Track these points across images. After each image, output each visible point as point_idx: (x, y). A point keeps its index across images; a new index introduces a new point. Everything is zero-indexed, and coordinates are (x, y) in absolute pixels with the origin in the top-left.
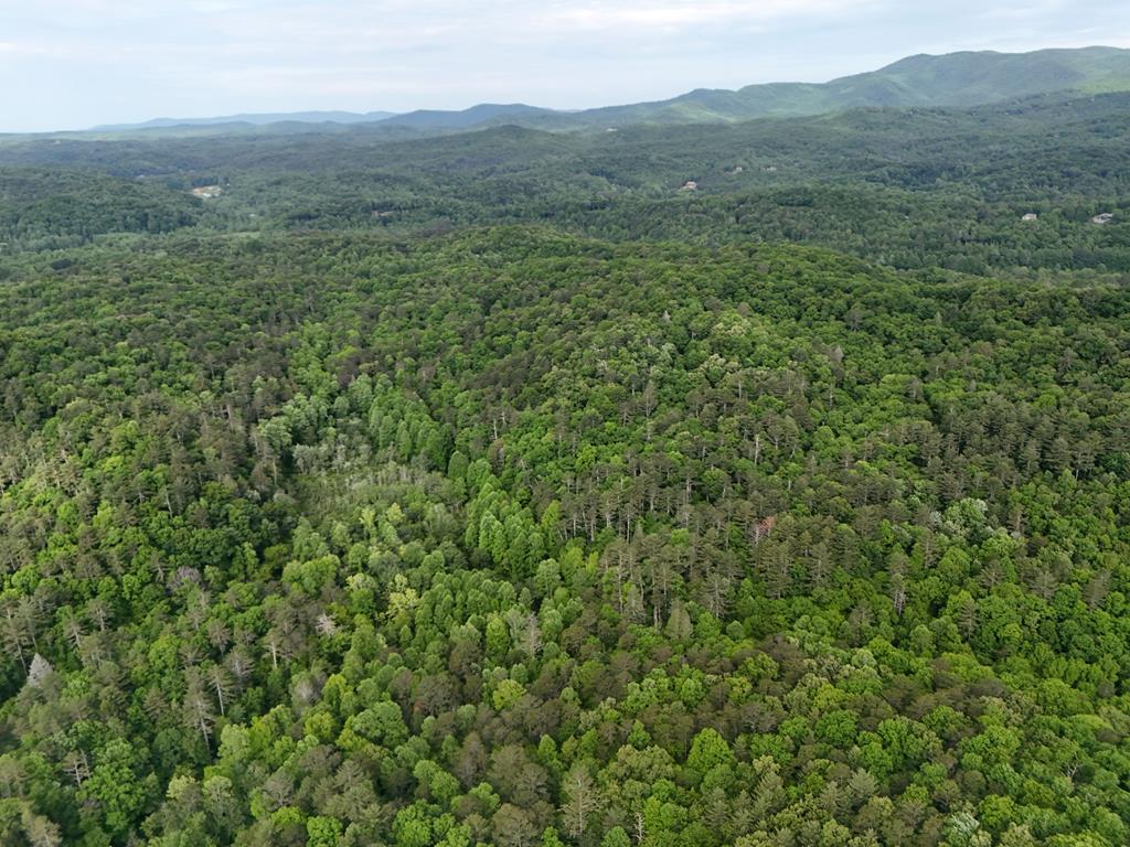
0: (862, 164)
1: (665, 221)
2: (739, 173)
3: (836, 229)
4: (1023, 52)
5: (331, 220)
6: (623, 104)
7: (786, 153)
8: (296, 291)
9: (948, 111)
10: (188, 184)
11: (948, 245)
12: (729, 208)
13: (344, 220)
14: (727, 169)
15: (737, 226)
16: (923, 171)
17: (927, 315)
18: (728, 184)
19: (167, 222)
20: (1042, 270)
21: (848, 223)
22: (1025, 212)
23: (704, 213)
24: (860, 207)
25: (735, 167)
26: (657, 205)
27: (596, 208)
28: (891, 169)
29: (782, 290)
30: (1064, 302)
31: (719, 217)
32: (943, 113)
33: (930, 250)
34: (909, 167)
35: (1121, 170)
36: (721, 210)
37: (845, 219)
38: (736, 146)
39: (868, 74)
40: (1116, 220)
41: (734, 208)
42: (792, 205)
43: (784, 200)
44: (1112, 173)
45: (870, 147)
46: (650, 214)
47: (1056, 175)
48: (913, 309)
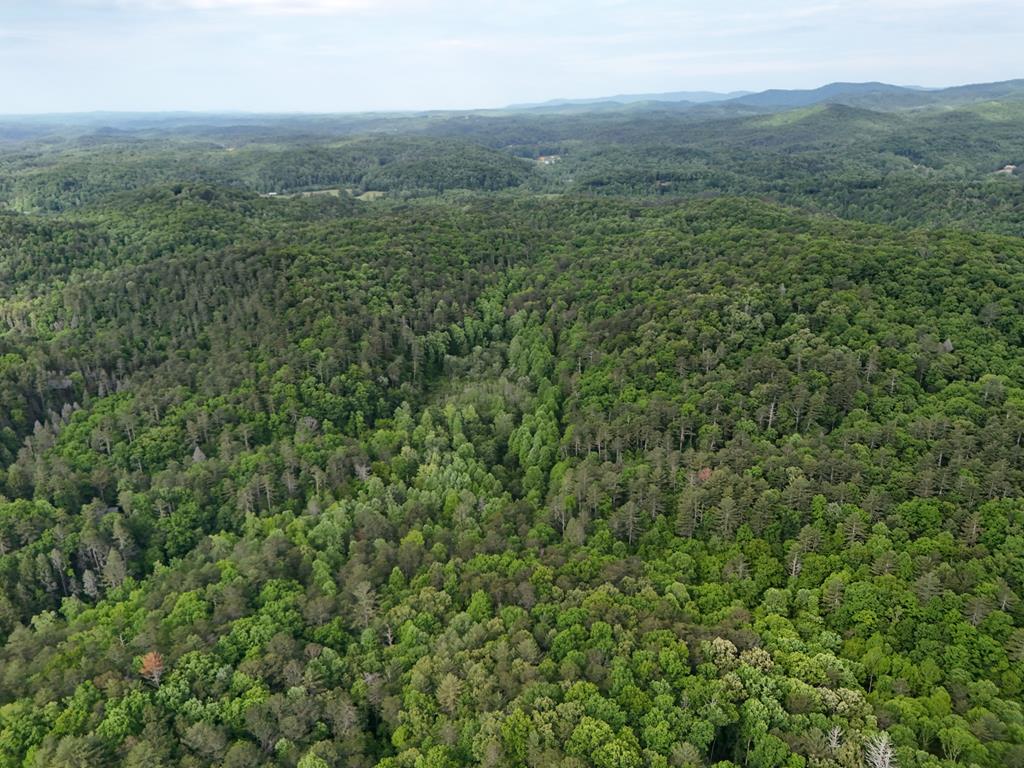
5: (618, 186)
8: (522, 241)
10: (537, 153)
13: (628, 188)
19: (498, 183)
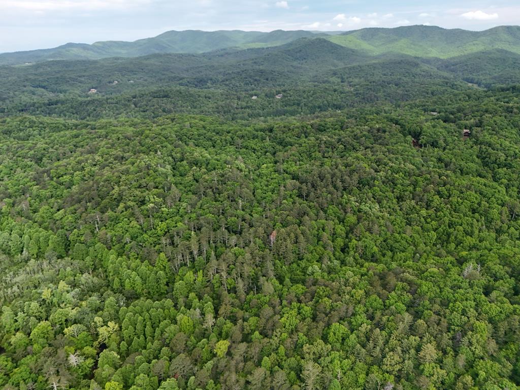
0: (175, 78)
1: (98, 109)
2: (117, 84)
3: (184, 107)
4: (212, 31)
6: (28, 50)
7: (135, 74)
9: (195, 55)
11: (232, 111)
12: (129, 101)
14: (110, 82)
15: (136, 109)
16: (201, 81)
17: (263, 139)
18: (113, 90)
20: (268, 118)
21: (188, 104)
22: (252, 96)
23: (117, 103)
24: (190, 97)
25: (114, 81)
26: (89, 101)
27: (53, 105)
28: (188, 80)
29: (202, 135)
30: (306, 127)
31: (125, 105)
32: (194, 56)
33: (226, 114)
34: (195, 79)
35: (272, 78)
36: (124, 101)
37: (186, 102)
38: (110, 71)
39: (153, 38)
40: (284, 96)
41: (131, 100)
42: (160, 97)
43: (155, 95)
44: (270, 79)
45: (172, 70)
46: (87, 105)
47: (252, 81)
48: (257, 137)
